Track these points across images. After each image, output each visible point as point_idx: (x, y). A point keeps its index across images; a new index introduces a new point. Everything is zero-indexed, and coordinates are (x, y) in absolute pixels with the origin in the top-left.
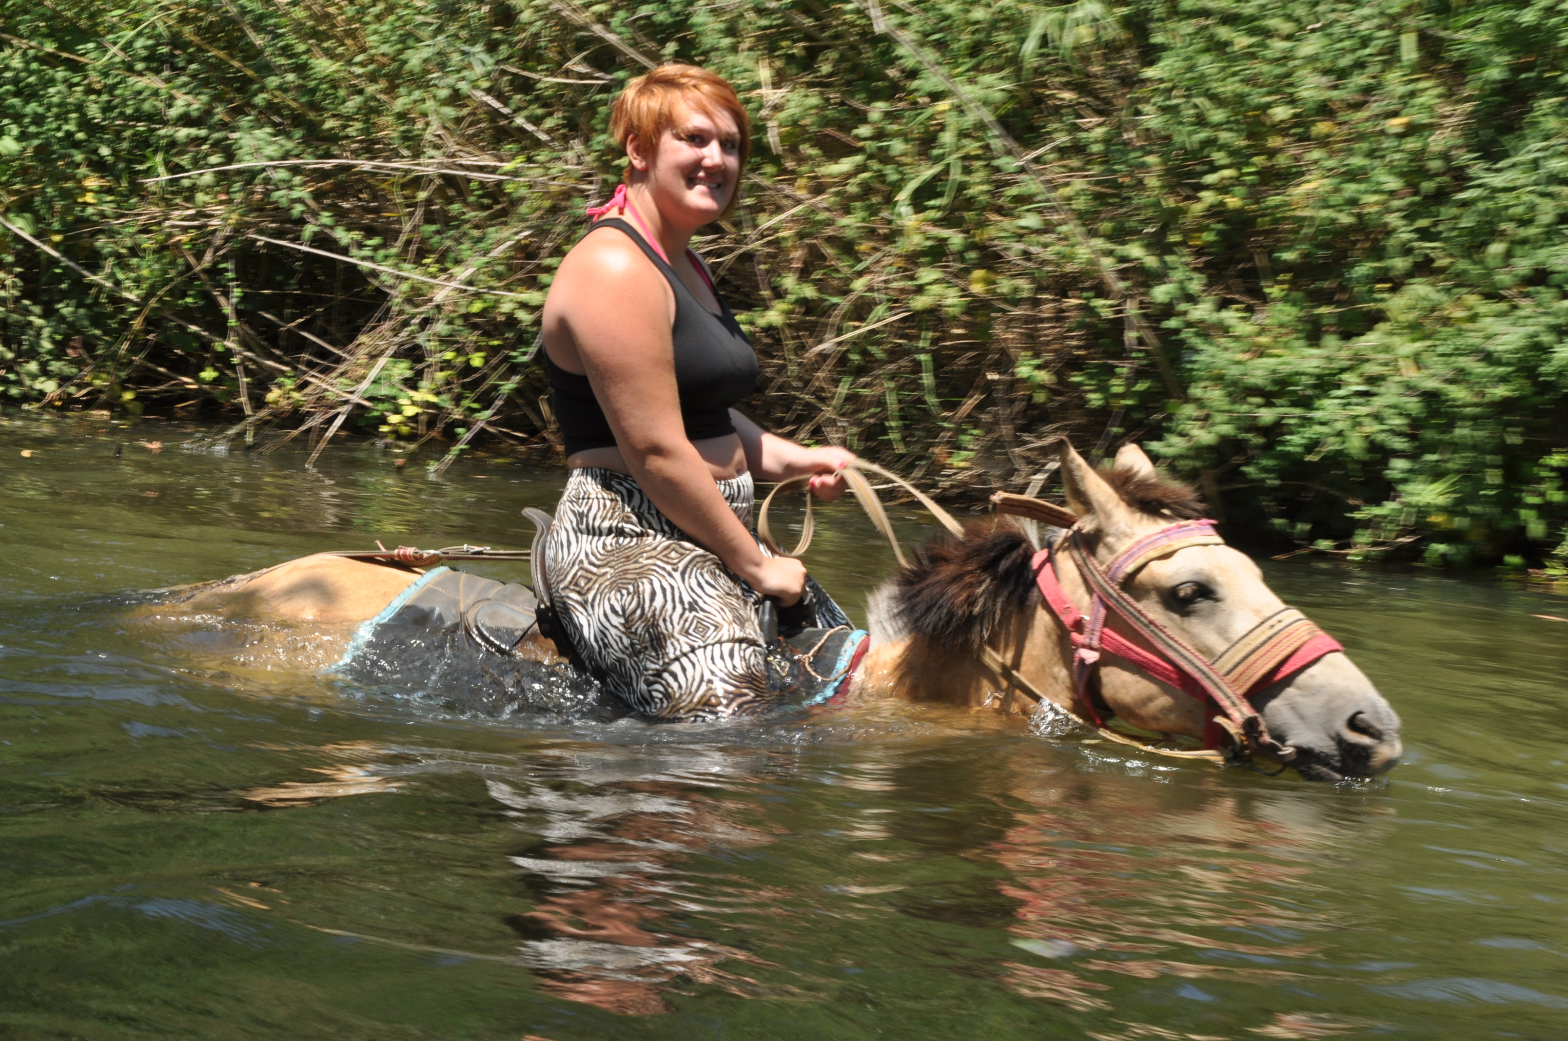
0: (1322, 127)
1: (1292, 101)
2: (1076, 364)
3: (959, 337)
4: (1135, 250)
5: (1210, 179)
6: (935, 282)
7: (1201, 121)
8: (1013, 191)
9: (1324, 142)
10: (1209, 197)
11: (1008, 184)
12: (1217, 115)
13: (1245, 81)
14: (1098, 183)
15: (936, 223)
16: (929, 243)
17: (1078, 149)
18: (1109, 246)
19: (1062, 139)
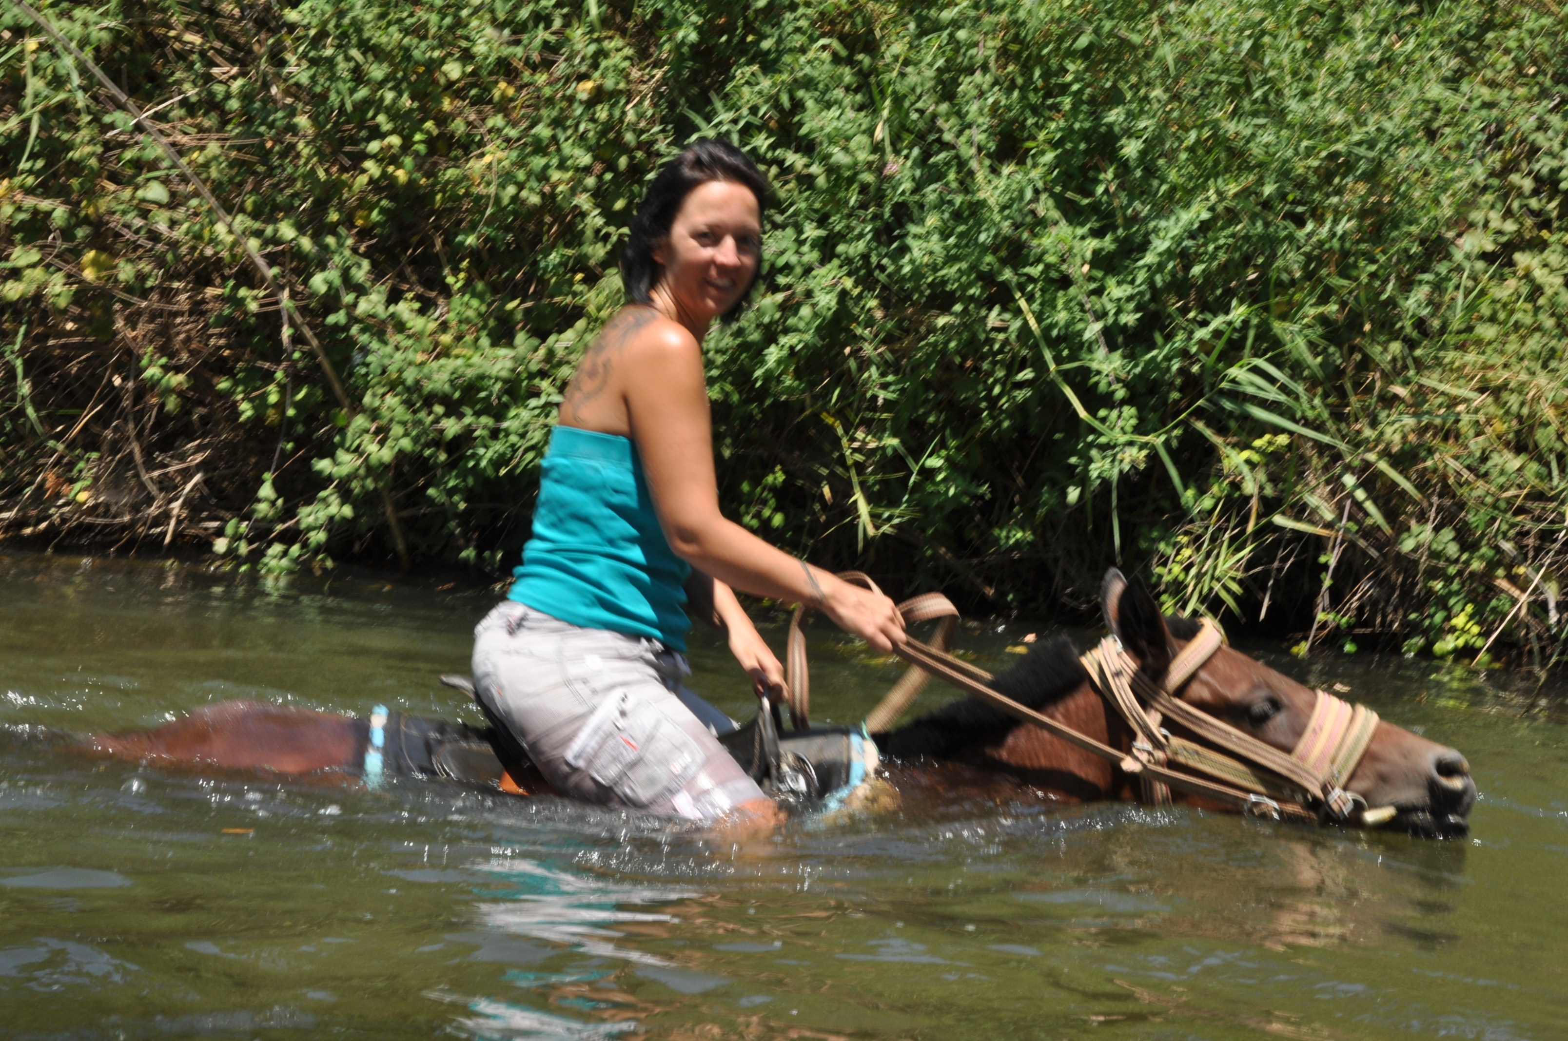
0: (502, 88)
1: (467, 56)
2: (223, 368)
3: (71, 334)
4: (287, 231)
5: (374, 146)
6: (33, 266)
7: (358, 76)
8: (128, 155)
9: (504, 107)
10: (372, 168)
11: (124, 146)
12: (377, 72)
13: (406, 32)
14: (239, 149)
15: (29, 191)
16: (22, 216)
17: (211, 104)
18: (257, 225)
19: (191, 92)
